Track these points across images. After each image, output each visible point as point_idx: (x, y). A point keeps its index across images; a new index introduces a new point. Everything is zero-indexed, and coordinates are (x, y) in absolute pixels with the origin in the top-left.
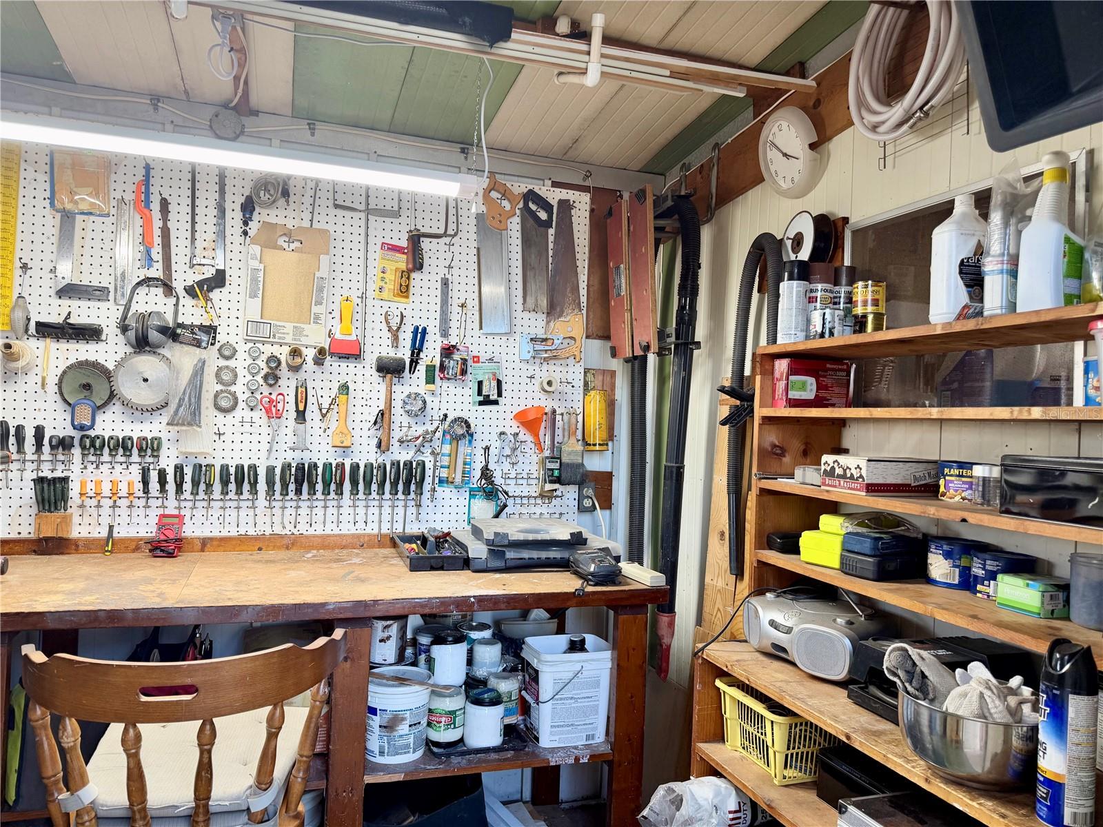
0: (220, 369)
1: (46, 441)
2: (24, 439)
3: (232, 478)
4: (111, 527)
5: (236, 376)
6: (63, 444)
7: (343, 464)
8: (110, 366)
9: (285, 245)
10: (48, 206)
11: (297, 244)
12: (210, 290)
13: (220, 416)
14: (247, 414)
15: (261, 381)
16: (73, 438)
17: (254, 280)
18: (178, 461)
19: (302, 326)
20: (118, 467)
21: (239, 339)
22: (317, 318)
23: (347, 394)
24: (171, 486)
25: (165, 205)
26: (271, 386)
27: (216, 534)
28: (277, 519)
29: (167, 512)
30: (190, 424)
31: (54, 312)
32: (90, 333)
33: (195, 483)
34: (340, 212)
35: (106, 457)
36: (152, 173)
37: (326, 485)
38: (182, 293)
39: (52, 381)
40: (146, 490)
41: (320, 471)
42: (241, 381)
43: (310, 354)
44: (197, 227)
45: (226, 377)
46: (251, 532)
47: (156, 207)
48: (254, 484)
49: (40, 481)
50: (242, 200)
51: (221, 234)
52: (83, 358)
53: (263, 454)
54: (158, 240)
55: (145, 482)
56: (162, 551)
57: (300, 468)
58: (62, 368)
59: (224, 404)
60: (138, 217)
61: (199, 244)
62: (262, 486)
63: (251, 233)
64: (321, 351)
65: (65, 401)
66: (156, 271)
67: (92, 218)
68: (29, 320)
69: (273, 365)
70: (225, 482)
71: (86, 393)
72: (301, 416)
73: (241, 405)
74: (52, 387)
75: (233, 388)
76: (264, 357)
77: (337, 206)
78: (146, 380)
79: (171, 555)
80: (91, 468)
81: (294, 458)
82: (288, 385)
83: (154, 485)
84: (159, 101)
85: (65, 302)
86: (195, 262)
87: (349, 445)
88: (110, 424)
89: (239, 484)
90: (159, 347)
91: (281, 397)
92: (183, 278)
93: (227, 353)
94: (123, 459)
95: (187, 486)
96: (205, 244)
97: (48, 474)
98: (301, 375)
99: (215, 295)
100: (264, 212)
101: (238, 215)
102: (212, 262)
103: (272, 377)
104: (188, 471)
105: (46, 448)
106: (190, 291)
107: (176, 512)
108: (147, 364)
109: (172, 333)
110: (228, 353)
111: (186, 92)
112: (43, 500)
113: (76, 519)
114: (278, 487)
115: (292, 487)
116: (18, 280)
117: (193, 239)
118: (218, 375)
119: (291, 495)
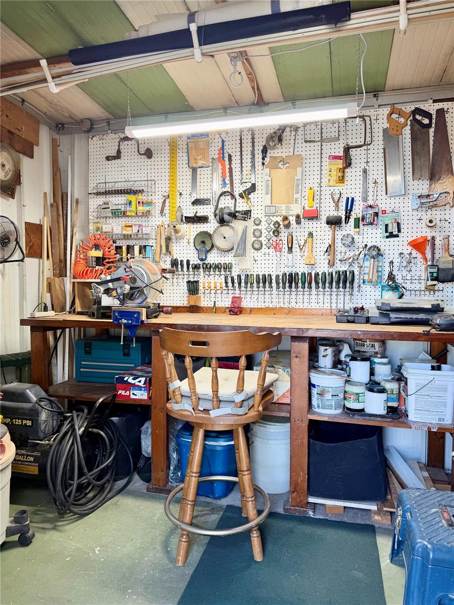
0: (254, 230)
1: (190, 266)
2: (183, 265)
3: (261, 280)
4: (215, 302)
5: (261, 233)
6: (196, 267)
7: (311, 273)
8: (211, 233)
9: (282, 167)
10: (187, 167)
11: (287, 165)
12: (249, 194)
13: (256, 252)
14: (267, 251)
15: (272, 235)
16: (200, 265)
17: (267, 186)
18: (239, 273)
19: (290, 205)
20: (216, 276)
21: (263, 215)
22: (297, 200)
23: (312, 237)
24: (236, 285)
25: (230, 157)
26: (276, 236)
27: (256, 306)
28: (281, 300)
29: (236, 296)
30: (242, 256)
31: (190, 211)
32: (203, 219)
33: (246, 283)
34: (308, 144)
35: (212, 273)
36: (225, 143)
37: (303, 283)
38: (237, 197)
39: (192, 241)
40: (227, 286)
41: (300, 277)
42: (264, 235)
43: (292, 220)
44: (243, 165)
45: (257, 234)
46: (271, 306)
47: (226, 159)
48: (271, 283)
49: (189, 282)
50: (262, 148)
51: (253, 166)
52: (202, 230)
53: (274, 269)
54: (228, 174)
55: (226, 283)
56: (233, 312)
57: (291, 275)
58: (195, 235)
59: (257, 246)
60: (220, 165)
61: (244, 173)
62: (274, 284)
63: (266, 163)
64: (298, 217)
65: (196, 248)
66: (228, 189)
67: (203, 169)
68: (182, 216)
69: (277, 226)
70: (258, 283)
71: (203, 245)
72: (290, 249)
73: (264, 246)
74: (192, 244)
75: (260, 239)
76: (273, 223)
77: (306, 142)
78: (225, 238)
79: (236, 314)
80: (207, 276)
81: (288, 271)
82: (284, 235)
83: (230, 284)
84: (226, 109)
85: (195, 207)
86: (243, 182)
87: (313, 263)
88: (213, 258)
89: (264, 283)
90: (229, 222)
91: (281, 242)
92: (238, 189)
93: (257, 222)
94: (218, 273)
95: (243, 284)
96: (247, 173)
97: (192, 280)
98: (290, 230)
99: (252, 196)
100: (272, 152)
101: (261, 156)
102: (250, 181)
103: (277, 232)
104: (243, 278)
105: (191, 269)
106: (241, 196)
107: (239, 296)
108: (225, 230)
109: (233, 215)
110: (258, 223)
111: (236, 102)
112: (190, 290)
113: (202, 299)
114: (281, 285)
115: (287, 285)
116: (179, 200)
117: (242, 171)
118: (254, 233)
119: (287, 289)
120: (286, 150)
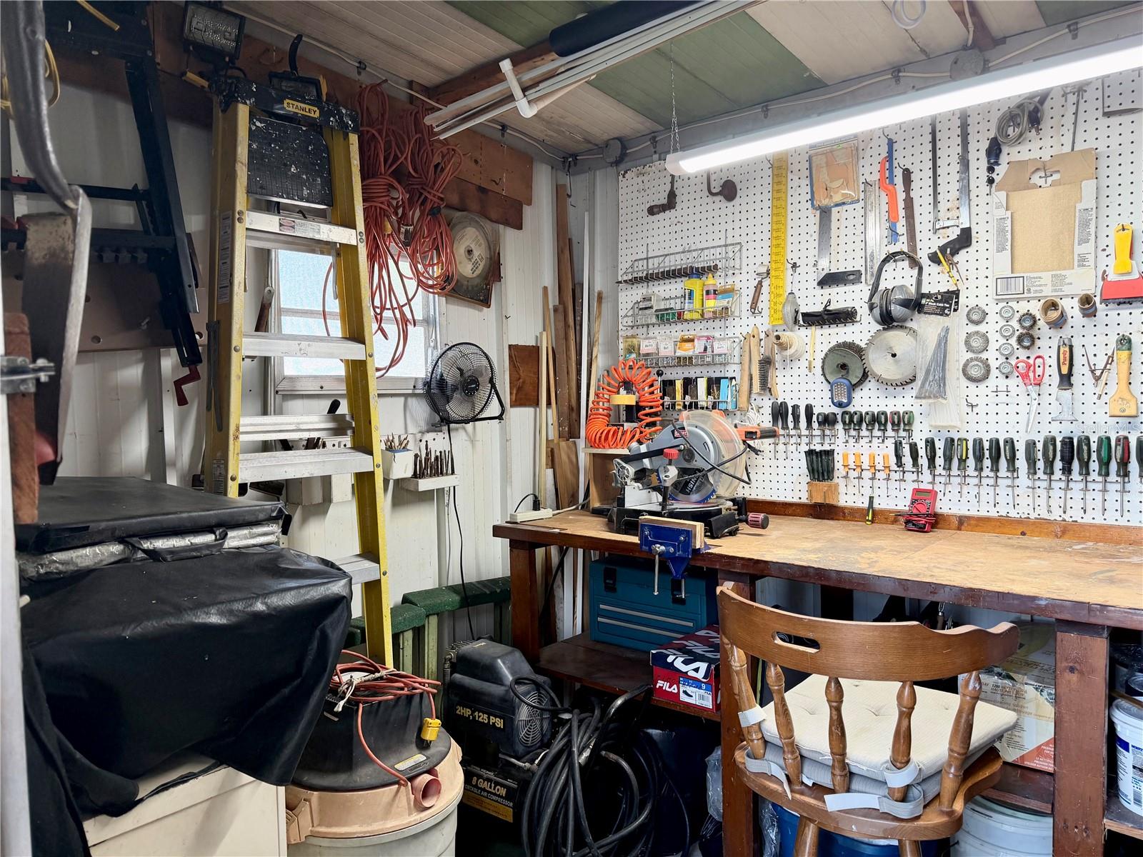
0: (969, 335)
1: (815, 418)
2: (799, 416)
3: (987, 454)
4: (871, 498)
5: (987, 341)
6: (828, 421)
7: (1126, 438)
8: (863, 345)
9: (1041, 182)
10: (809, 207)
11: (1056, 176)
12: (955, 252)
13: (972, 386)
14: (1002, 383)
15: (1015, 345)
16: (834, 414)
17: (1001, 231)
18: (930, 435)
19: (1063, 273)
20: (875, 440)
21: (990, 300)
22: (1082, 260)
23: (1130, 349)
24: (923, 461)
25: (907, 174)
26: (1028, 348)
27: (973, 513)
28: (1042, 501)
29: (922, 486)
30: (936, 397)
31: (813, 301)
32: (845, 317)
33: (948, 459)
34: (1114, 120)
35: (864, 432)
36: (895, 146)
37: (1105, 464)
38: (925, 261)
39: (818, 364)
40: (899, 463)
41: (1094, 447)
42: (993, 346)
43: (1071, 307)
44: (940, 189)
45: (976, 343)
46: (1013, 514)
47: (899, 180)
48: (1012, 460)
49: (810, 453)
50: (986, 144)
51: (965, 190)
52: (841, 341)
53: (1022, 427)
54: (902, 213)
55: (899, 457)
56: (913, 524)
57: (1068, 442)
58: (826, 350)
59: (975, 372)
60: (883, 194)
61: (943, 206)
62: (1021, 463)
63: (997, 179)
64: (1086, 301)
65: (827, 380)
66: (902, 245)
67: (845, 207)
68: (797, 312)
69: (1027, 324)
70: (979, 458)
71: (844, 372)
72: (1066, 380)
73: (994, 372)
74: (818, 371)
75: (984, 356)
76: (1017, 316)
77: (1108, 115)
78: (894, 355)
79: (921, 530)
80: (852, 441)
81: (1060, 432)
82: (1048, 344)
83: (907, 460)
84: (899, 71)
85: (827, 290)
86: (938, 227)
87: (1134, 413)
88: (867, 400)
89: (995, 459)
90: (905, 320)
91: (1039, 361)
92: (928, 243)
93: (975, 317)
94: (880, 433)
95: (940, 461)
96: (949, 205)
97: (818, 448)
98: (1066, 332)
99: (961, 257)
100: (1014, 150)
101: (984, 164)
102: (956, 222)
103: (1028, 338)
104: (940, 445)
105: (815, 425)
106: (934, 258)
107: (930, 487)
108: (896, 338)
109: (915, 305)
110: (977, 316)
111: (923, 51)
112: (813, 470)
113: (842, 489)
114: (1040, 464)
115: (1058, 465)
116: (790, 279)
117: (936, 202)
118: (967, 343)
119: (1058, 474)
120: (1051, 142)
